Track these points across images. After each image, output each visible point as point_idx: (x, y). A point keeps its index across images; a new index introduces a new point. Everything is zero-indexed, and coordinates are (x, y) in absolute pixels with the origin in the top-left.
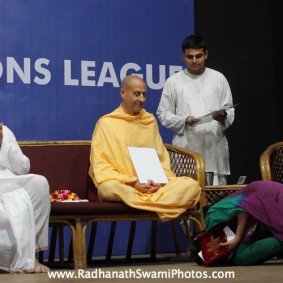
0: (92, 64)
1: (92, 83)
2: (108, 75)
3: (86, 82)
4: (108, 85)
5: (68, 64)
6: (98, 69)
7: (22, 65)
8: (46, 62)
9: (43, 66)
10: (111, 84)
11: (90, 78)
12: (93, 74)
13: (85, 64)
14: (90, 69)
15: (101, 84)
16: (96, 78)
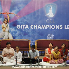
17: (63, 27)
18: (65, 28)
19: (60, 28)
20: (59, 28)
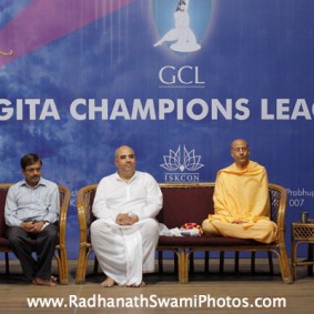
0: (287, 101)
1: (287, 117)
2: (301, 110)
3: (280, 116)
4: (301, 118)
5: (264, 102)
6: (292, 106)
7: (224, 105)
8: (246, 101)
9: (243, 105)
10: (304, 117)
11: (284, 113)
12: (287, 109)
13: (280, 102)
14: (284, 105)
15: (294, 117)
16: (290, 113)
17: (255, 109)
18: (265, 116)
19: (234, 114)
20: (228, 115)
